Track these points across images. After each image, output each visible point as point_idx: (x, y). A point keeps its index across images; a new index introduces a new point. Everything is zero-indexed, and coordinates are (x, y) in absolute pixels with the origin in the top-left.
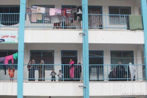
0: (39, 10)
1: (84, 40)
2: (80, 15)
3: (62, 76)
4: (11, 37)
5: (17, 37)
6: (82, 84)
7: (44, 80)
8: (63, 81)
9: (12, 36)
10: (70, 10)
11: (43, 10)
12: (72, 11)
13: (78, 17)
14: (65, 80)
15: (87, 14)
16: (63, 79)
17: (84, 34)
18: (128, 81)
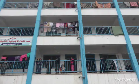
0: (49, 24)
2: (78, 28)
3: (65, 69)
5: (31, 42)
6: (81, 76)
7: (50, 73)
8: (65, 73)
9: (28, 41)
10: (70, 23)
11: (51, 24)
12: (72, 24)
13: (76, 29)
14: (67, 73)
16: (66, 72)
17: (81, 39)
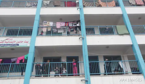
1: (83, 43)
2: (80, 27)
3: (66, 72)
4: (24, 42)
5: (29, 42)
7: (50, 76)
12: (73, 23)
13: (78, 28)
15: (85, 26)
16: (67, 74)
17: (83, 38)
18: (125, 75)
